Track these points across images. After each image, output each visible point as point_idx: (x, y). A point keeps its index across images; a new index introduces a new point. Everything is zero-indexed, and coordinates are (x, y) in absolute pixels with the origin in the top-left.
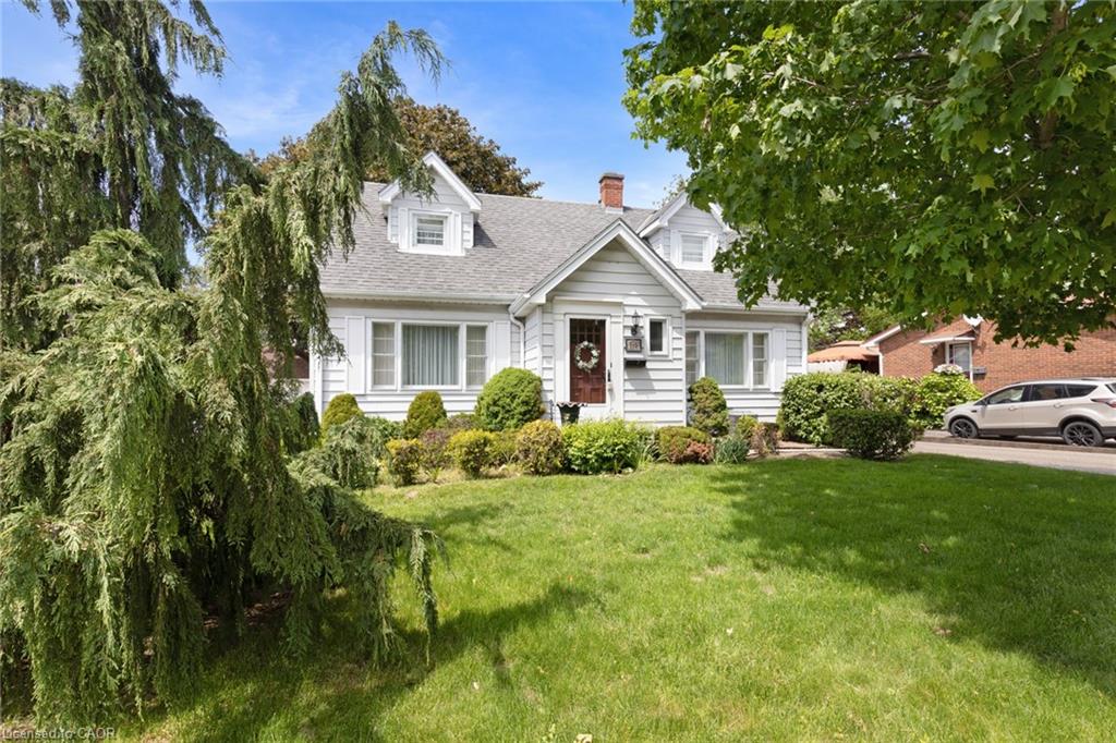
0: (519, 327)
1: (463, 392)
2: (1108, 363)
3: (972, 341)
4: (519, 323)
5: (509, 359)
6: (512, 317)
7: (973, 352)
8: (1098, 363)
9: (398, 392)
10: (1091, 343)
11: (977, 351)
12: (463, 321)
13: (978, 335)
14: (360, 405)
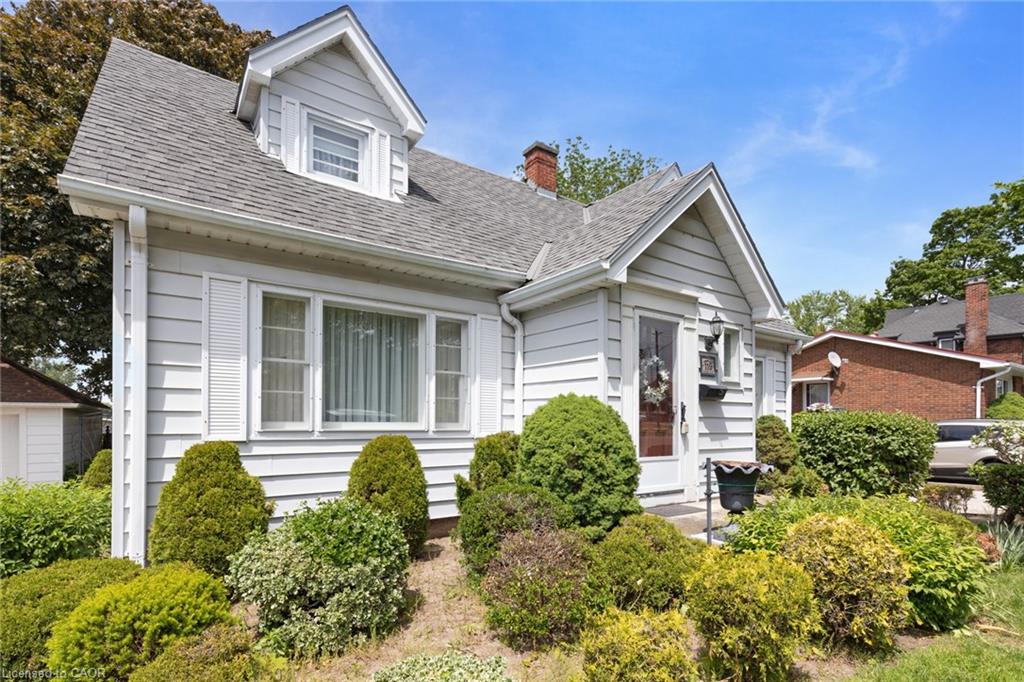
0: (513, 329)
1: (431, 435)
2: (964, 406)
3: (831, 382)
4: (515, 322)
5: (499, 380)
6: (505, 310)
7: (832, 392)
8: (953, 406)
9: (316, 436)
10: (947, 387)
11: (836, 391)
12: (431, 310)
13: (837, 376)
14: (246, 464)
